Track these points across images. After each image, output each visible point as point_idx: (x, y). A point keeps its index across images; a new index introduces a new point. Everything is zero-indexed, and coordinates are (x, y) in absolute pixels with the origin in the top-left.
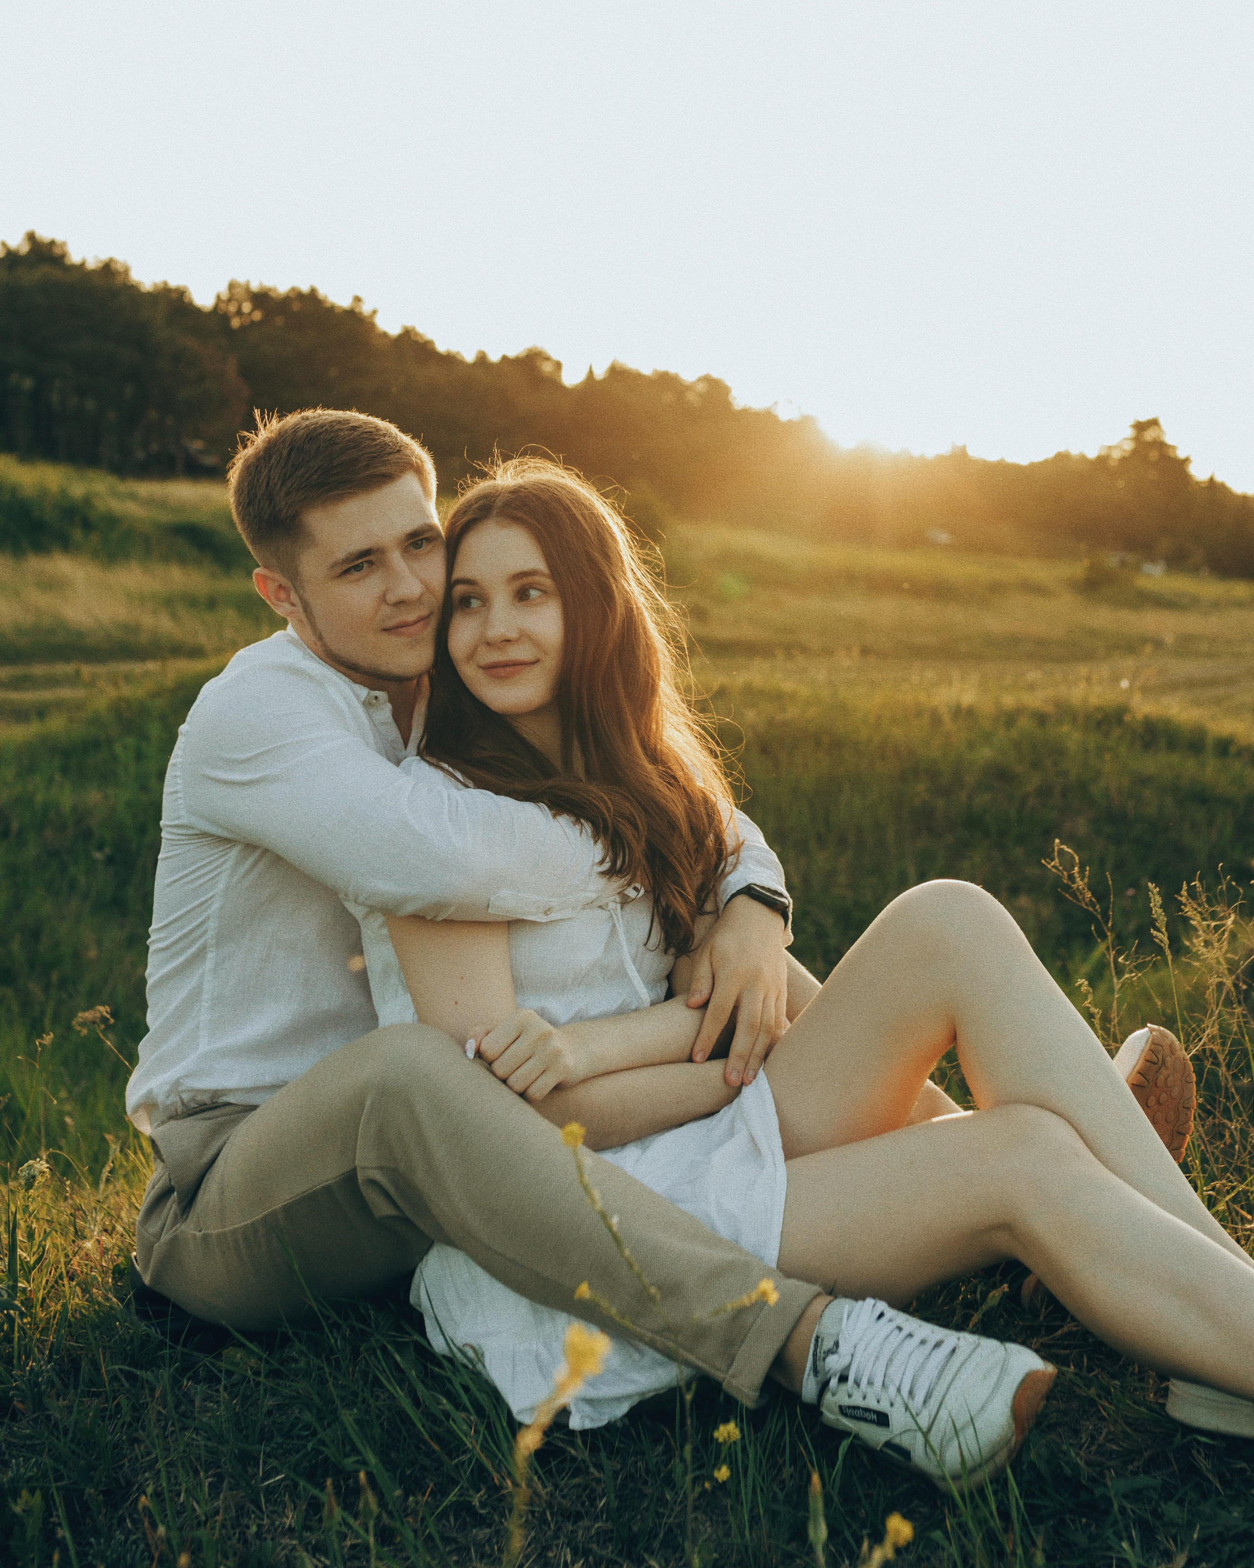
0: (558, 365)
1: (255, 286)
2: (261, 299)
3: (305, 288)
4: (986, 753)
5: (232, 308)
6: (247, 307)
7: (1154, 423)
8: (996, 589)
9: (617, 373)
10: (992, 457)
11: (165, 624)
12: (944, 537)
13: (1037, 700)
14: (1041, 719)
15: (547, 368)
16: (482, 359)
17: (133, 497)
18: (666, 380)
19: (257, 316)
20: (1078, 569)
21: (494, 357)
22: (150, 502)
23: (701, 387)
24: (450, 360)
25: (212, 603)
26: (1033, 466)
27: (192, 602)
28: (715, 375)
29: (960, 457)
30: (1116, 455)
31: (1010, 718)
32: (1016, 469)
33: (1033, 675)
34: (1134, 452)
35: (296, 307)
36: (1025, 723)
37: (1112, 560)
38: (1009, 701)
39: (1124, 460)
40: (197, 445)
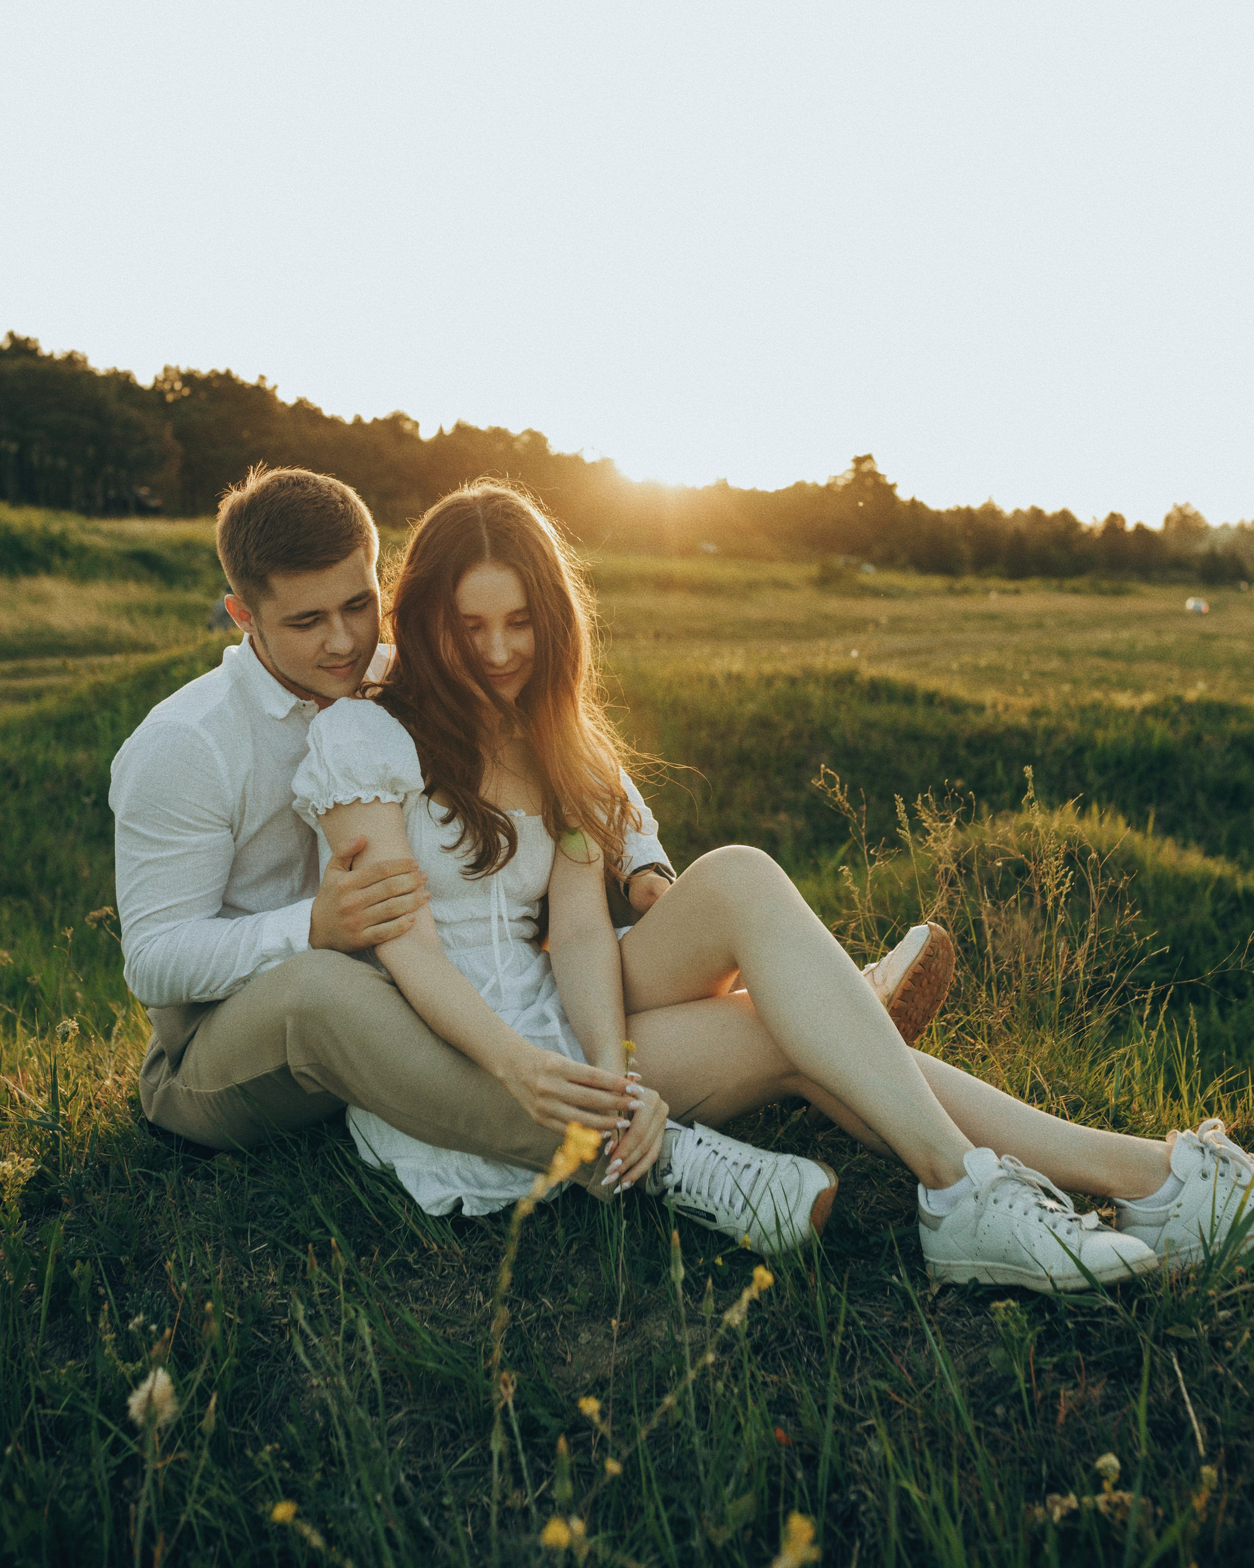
0: (416, 425)
1: (183, 369)
2: (189, 379)
3: (222, 370)
4: (751, 708)
5: (167, 386)
6: (178, 385)
7: (869, 457)
8: (753, 586)
9: (461, 429)
10: (746, 486)
11: (124, 627)
12: (711, 548)
13: (788, 667)
14: (793, 681)
15: (408, 426)
16: (358, 421)
17: (97, 531)
18: (498, 434)
19: (186, 392)
20: (813, 570)
21: (367, 419)
22: (110, 535)
23: (526, 438)
24: (334, 422)
25: (159, 611)
26: (778, 492)
27: (144, 610)
28: (536, 429)
29: (723, 487)
30: (841, 482)
31: (769, 681)
32: (764, 495)
33: (784, 649)
34: (854, 480)
35: (216, 384)
36: (780, 685)
37: (839, 561)
38: (768, 668)
39: (846, 487)
40: (144, 491)
